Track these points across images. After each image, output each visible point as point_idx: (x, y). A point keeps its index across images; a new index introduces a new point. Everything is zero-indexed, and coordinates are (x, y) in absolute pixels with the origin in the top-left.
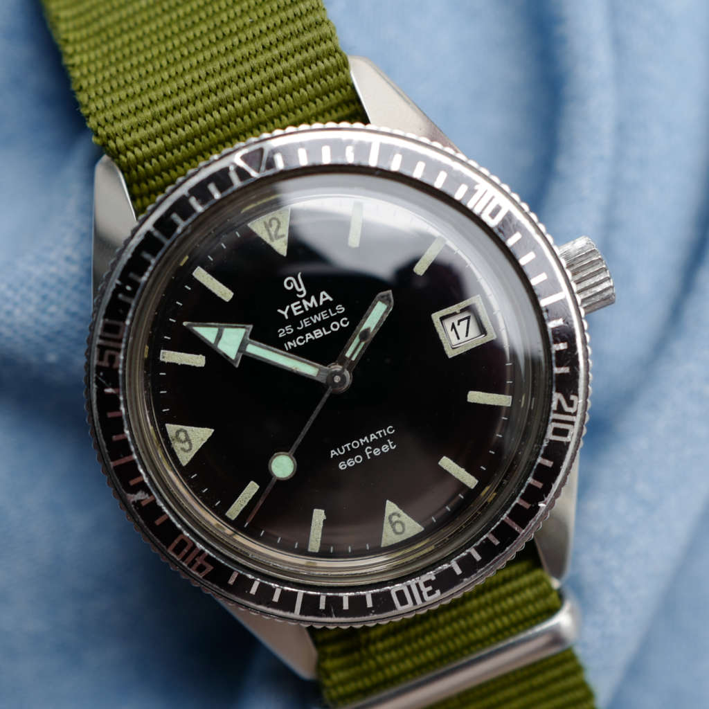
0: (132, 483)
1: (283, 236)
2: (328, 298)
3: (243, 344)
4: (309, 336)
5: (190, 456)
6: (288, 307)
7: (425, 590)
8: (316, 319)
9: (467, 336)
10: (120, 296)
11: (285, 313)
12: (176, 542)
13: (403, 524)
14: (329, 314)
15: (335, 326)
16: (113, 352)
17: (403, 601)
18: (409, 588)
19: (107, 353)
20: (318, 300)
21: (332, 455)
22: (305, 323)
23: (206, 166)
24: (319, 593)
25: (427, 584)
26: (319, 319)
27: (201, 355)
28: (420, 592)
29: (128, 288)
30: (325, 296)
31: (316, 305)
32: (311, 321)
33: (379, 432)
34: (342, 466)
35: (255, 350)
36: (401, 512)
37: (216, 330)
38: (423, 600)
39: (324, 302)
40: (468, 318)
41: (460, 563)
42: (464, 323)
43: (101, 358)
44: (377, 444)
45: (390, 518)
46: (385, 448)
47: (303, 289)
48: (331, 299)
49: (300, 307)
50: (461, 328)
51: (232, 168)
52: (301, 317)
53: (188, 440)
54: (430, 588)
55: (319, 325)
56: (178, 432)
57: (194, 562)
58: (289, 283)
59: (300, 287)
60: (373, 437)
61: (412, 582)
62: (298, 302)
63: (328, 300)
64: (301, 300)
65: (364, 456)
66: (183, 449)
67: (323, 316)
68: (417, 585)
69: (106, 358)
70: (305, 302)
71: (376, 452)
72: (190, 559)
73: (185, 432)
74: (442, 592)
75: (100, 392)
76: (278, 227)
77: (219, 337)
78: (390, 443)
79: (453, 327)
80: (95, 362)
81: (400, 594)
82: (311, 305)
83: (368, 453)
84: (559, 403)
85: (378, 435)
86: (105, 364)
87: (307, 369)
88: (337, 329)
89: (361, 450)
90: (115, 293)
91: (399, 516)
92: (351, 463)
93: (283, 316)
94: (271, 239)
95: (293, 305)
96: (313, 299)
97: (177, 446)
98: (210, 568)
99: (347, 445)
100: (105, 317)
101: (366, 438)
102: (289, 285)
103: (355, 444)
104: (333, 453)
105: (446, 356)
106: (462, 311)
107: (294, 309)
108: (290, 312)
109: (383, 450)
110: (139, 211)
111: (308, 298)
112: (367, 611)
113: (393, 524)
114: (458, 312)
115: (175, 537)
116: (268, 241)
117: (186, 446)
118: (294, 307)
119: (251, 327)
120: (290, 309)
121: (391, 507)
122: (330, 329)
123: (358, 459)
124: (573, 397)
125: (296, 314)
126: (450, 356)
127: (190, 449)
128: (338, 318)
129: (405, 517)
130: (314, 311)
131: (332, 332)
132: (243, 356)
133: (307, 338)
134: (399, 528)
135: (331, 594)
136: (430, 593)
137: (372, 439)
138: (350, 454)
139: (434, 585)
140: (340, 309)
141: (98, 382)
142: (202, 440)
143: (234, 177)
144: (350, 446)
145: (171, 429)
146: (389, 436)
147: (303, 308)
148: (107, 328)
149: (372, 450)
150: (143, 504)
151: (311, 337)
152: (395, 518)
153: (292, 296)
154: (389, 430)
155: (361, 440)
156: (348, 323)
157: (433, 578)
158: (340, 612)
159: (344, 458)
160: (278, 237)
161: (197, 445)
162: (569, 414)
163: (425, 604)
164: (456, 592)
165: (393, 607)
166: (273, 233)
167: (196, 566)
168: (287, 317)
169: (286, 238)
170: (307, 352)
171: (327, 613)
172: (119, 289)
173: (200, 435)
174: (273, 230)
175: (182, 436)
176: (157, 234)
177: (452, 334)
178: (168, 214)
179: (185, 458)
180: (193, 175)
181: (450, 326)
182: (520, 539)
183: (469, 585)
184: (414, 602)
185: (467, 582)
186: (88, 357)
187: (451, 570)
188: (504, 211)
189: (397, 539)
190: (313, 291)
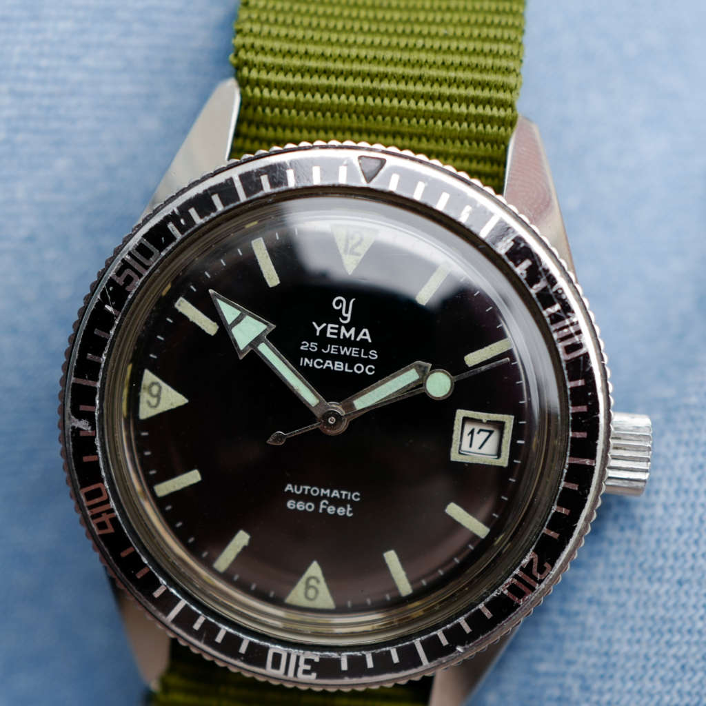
0: (82, 408)
1: (358, 254)
2: (368, 337)
3: (258, 340)
4: (328, 364)
5: (152, 412)
6: (324, 325)
7: (303, 666)
8: (345, 351)
9: (480, 448)
10: (171, 226)
11: (319, 329)
12: (93, 487)
13: (317, 592)
14: (360, 354)
15: (359, 368)
16: (133, 274)
17: (276, 665)
18: (289, 656)
19: (128, 272)
20: (356, 336)
21: (287, 489)
22: (332, 349)
23: (322, 147)
24: (200, 612)
25: (308, 661)
26: (348, 353)
27: (215, 324)
28: (297, 665)
29: (182, 221)
30: (365, 335)
31: (353, 338)
32: (339, 351)
33: (344, 493)
34: (290, 504)
35: (265, 350)
36: (322, 579)
37: (238, 313)
38: (295, 675)
39: (361, 339)
40: (491, 432)
41: (350, 659)
42: (484, 435)
43: (119, 273)
44: (336, 502)
45: (309, 579)
46: (341, 511)
47: (349, 315)
48: (370, 341)
49: (336, 331)
50: (479, 438)
51: (345, 163)
52: (332, 341)
53: (158, 396)
54: (308, 667)
55: (344, 359)
56: (153, 384)
57: (99, 515)
58: (338, 303)
59: (347, 312)
60: (335, 493)
61: (294, 652)
62: (337, 326)
63: (367, 340)
64: (341, 324)
65: (317, 506)
66: (149, 403)
67: (353, 352)
68: (298, 658)
69: (124, 276)
70: (343, 330)
71: (331, 510)
72: (96, 511)
73: (160, 388)
74: (318, 677)
75: (100, 305)
76: (359, 243)
77: (237, 321)
78: (349, 509)
79: (472, 432)
80: (111, 273)
81: (277, 657)
82: (347, 335)
83: (322, 506)
84: (531, 562)
85: (341, 495)
86: (120, 281)
87: (309, 397)
88: (359, 372)
89: (317, 500)
90: (167, 219)
91: (318, 581)
92: (301, 506)
93: (316, 330)
94: (345, 251)
95: (330, 326)
96: (353, 331)
97: (144, 397)
98: (110, 530)
99: (307, 488)
100: (145, 236)
101: (328, 491)
102: (337, 305)
103: (315, 491)
104: (289, 487)
105: (449, 456)
106: (489, 423)
107: (329, 330)
108: (325, 330)
109: (339, 511)
110: (236, 151)
111: (348, 328)
112: (236, 655)
113: (308, 587)
114: (484, 421)
115: (94, 483)
116: (341, 251)
117: (154, 401)
118: (331, 329)
119: (274, 326)
120: (326, 328)
121: (315, 569)
122: (352, 368)
123: (310, 507)
124: (547, 565)
125: (328, 335)
126: (453, 459)
127: (156, 406)
128: (366, 362)
129: (323, 587)
130: (347, 342)
131: (354, 372)
132: (251, 352)
133: (326, 365)
134: (311, 593)
135: (213, 621)
136: (305, 672)
137: (333, 495)
138: (305, 498)
139: (315, 667)
140: (374, 354)
141: (103, 294)
142: (172, 404)
143: (343, 172)
144: (309, 490)
145: (148, 377)
146: (351, 502)
147: (338, 334)
148: (140, 248)
149: (328, 506)
150: (82, 434)
151: (331, 365)
152: (313, 582)
153: (335, 317)
154: (354, 496)
155: (323, 490)
156: (373, 372)
157: (317, 660)
158: (211, 642)
159: (297, 498)
160: (352, 253)
161: (164, 407)
162: (535, 579)
163: (295, 679)
164: (332, 684)
165: (263, 665)
166: (350, 246)
167: (99, 520)
168: (318, 334)
169: (360, 258)
170: (317, 380)
171: (197, 635)
172: (172, 218)
173: (172, 399)
174: (352, 243)
175: (155, 390)
176: (238, 185)
177: (466, 439)
178: (259, 173)
179: (145, 412)
180: (305, 149)
181: (468, 428)
182: (420, 669)
183: (347, 686)
184: (286, 672)
185: (347, 680)
186: (108, 265)
187: (338, 661)
188: (582, 351)
189: (304, 603)
190: (357, 323)
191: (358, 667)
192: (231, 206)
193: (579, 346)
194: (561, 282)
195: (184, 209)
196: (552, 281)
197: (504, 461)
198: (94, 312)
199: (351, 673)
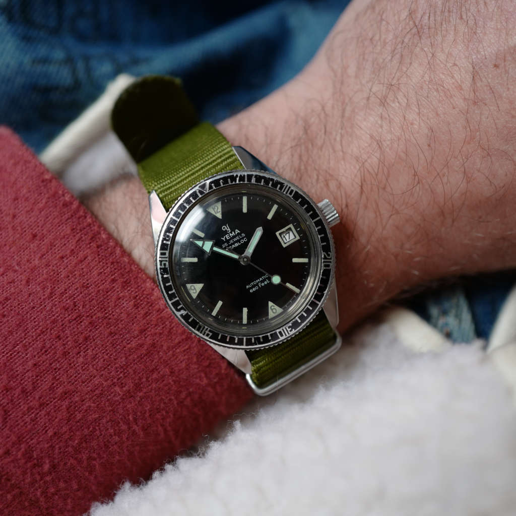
0: (179, 308)
2: (238, 231)
3: (212, 247)
4: (233, 246)
5: (196, 295)
6: (224, 237)
7: (289, 330)
8: (235, 240)
9: (289, 239)
10: (165, 242)
12: (197, 326)
13: (275, 309)
14: (239, 237)
15: (242, 241)
16: (165, 262)
17: (282, 335)
18: (283, 330)
19: (163, 263)
20: (235, 233)
22: (231, 242)
23: (188, 192)
24: (251, 337)
25: (289, 327)
27: (195, 258)
28: (287, 331)
29: (167, 238)
30: (237, 231)
31: (235, 235)
32: (233, 241)
33: (263, 277)
34: (251, 291)
35: (215, 249)
36: (274, 305)
37: (202, 242)
38: (289, 334)
39: (237, 233)
40: (289, 233)
41: (299, 318)
42: (288, 235)
43: (161, 265)
44: (263, 281)
45: (271, 307)
46: (266, 283)
50: (287, 237)
51: (197, 191)
52: (230, 240)
53: (195, 289)
54: (290, 329)
55: (236, 242)
56: (191, 287)
57: (205, 333)
58: (224, 228)
59: (228, 229)
60: (261, 279)
61: (284, 328)
62: (228, 235)
65: (258, 286)
66: (194, 293)
67: (237, 238)
68: (286, 328)
69: (163, 264)
70: (230, 234)
71: (263, 284)
72: (203, 332)
73: (194, 286)
74: (295, 330)
75: (162, 277)
76: (218, 209)
77: (203, 245)
78: (267, 281)
80: (159, 266)
81: (280, 332)
82: (233, 235)
83: (260, 285)
84: (325, 256)
86: (163, 267)
87: (236, 256)
89: (257, 285)
90: (162, 241)
92: (254, 289)
93: (223, 240)
96: (233, 233)
97: (191, 292)
98: (211, 334)
99: (252, 283)
100: (160, 250)
101: (258, 280)
103: (255, 283)
104: (247, 287)
105: (283, 247)
106: (286, 230)
108: (226, 238)
110: (167, 210)
112: (269, 341)
113: (272, 310)
115: (197, 325)
116: (215, 214)
117: (194, 291)
118: (227, 237)
119: (214, 241)
121: (270, 304)
122: (241, 243)
123: (257, 288)
124: (329, 253)
125: (228, 239)
127: (196, 291)
128: (243, 238)
129: (276, 307)
130: (234, 237)
132: (212, 252)
134: (274, 311)
135: (256, 337)
136: (291, 331)
138: (254, 286)
139: (292, 327)
140: (243, 235)
141: (161, 274)
143: (199, 194)
145: (188, 286)
146: (267, 278)
147: (230, 236)
148: (162, 254)
150: (184, 315)
152: (272, 308)
153: (226, 232)
154: (266, 276)
156: (247, 240)
157: (291, 325)
158: (260, 343)
159: (251, 288)
160: (218, 212)
161: (198, 291)
162: (329, 259)
164: (300, 328)
165: (278, 338)
167: (206, 334)
168: (225, 240)
169: (221, 212)
170: (235, 251)
171: (255, 344)
172: (164, 239)
173: (199, 287)
174: (216, 210)
175: (193, 288)
176: (174, 218)
177: (284, 239)
178: (177, 210)
180: (184, 196)
181: (283, 236)
182: (319, 306)
183: (304, 326)
184: (286, 335)
185: (303, 324)
186: (157, 266)
187: (297, 321)
188: (294, 192)
189: (274, 315)
190: (233, 230)
191: (302, 318)
192: (176, 224)
193: (292, 191)
194: (275, 179)
195: (165, 235)
196: (272, 180)
197: (298, 238)
198: (162, 280)
199: (302, 322)
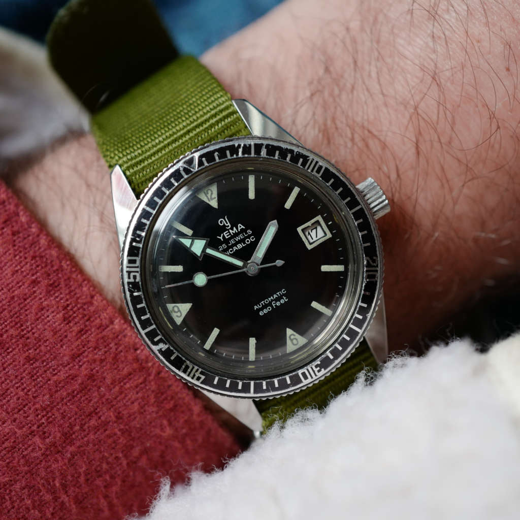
0: (156, 340)
1: (215, 198)
2: (242, 227)
3: (205, 248)
5: (181, 319)
6: (222, 235)
7: (316, 370)
8: (237, 239)
9: (316, 237)
10: (134, 244)
11: (221, 238)
12: (183, 367)
13: (297, 339)
14: (244, 235)
15: (248, 241)
16: (135, 274)
17: (306, 378)
18: (308, 370)
19: (132, 274)
20: (237, 229)
21: (255, 308)
22: (232, 242)
23: (167, 170)
24: (261, 381)
25: (316, 366)
26: (239, 239)
27: (180, 266)
28: (314, 371)
29: (138, 239)
31: (237, 232)
32: (235, 240)
33: (278, 293)
34: (261, 313)
35: (209, 251)
36: (295, 333)
37: (190, 241)
38: (316, 375)
39: (240, 229)
40: (316, 228)
41: (331, 352)
42: (314, 231)
43: (129, 278)
44: (278, 299)
45: (290, 337)
46: (282, 301)
47: (229, 224)
48: (244, 228)
49: (228, 234)
50: (313, 233)
51: (181, 169)
52: (230, 239)
53: (179, 311)
54: (318, 368)
55: (239, 242)
56: (173, 307)
57: (194, 375)
58: (221, 222)
59: (227, 223)
60: (275, 296)
61: (309, 367)
62: (227, 232)
63: (243, 228)
64: (228, 230)
65: (272, 307)
66: (177, 316)
67: (241, 237)
68: (312, 368)
69: (132, 277)
70: (231, 231)
71: (278, 304)
72: (192, 375)
73: (177, 307)
74: (325, 369)
75: (131, 296)
76: (212, 194)
77: (192, 244)
78: (285, 298)
79: (309, 233)
80: (126, 280)
81: (304, 374)
82: (234, 232)
83: (274, 305)
84: (368, 261)
85: (277, 295)
86: (132, 280)
87: (239, 263)
88: (249, 243)
89: (270, 304)
90: (131, 243)
91: (294, 335)
92: (265, 311)
93: (220, 239)
94: (209, 201)
95: (224, 233)
96: (235, 229)
97: (174, 315)
98: (203, 377)
99: (263, 302)
100: (128, 256)
101: (272, 297)
102: (221, 223)
103: (267, 301)
104: (256, 307)
105: (307, 249)
106: (313, 224)
107: (226, 235)
108: (224, 237)
109: (281, 302)
110: (138, 198)
111: (232, 229)
112: (288, 386)
113: (292, 340)
114: (310, 225)
115: (183, 364)
116: (207, 202)
117: (179, 314)
118: (226, 234)
119: (209, 239)
120: (224, 235)
121: (289, 332)
122: (246, 243)
123: (269, 309)
124: (375, 258)
125: (227, 237)
126: (309, 249)
127: (181, 314)
128: (249, 237)
129: (297, 336)
130: (236, 235)
131: (247, 244)
132: (204, 255)
133: (234, 250)
134: (295, 342)
135: (269, 380)
136: (319, 371)
137: (275, 297)
138: (265, 307)
139: (321, 366)
140: (249, 232)
141: (129, 290)
142: (187, 310)
143: (183, 173)
144: (264, 303)
145: (170, 306)
146: (284, 295)
147: (230, 234)
148: (130, 262)
149: (276, 303)
150: (163, 350)
151: (236, 248)
152: (292, 337)
153: (224, 228)
154: (283, 291)
155: (269, 299)
156: (254, 239)
157: (319, 363)
158: (275, 389)
159: (262, 309)
160: (212, 199)
161: (184, 313)
162: (374, 266)
163: (317, 377)
164: (332, 367)
165: (301, 382)
166: (209, 197)
167: (196, 377)
168: (222, 240)
169: (217, 199)
171: (267, 390)
172: (133, 240)
173: (185, 308)
174: (209, 195)
175: (176, 309)
176: (148, 209)
177: (309, 237)
178: (152, 198)
179: (179, 321)
180: (161, 176)
181: (307, 233)
182: (360, 335)
183: (338, 364)
184: (312, 378)
185: (337, 362)
186: (122, 278)
187: (328, 357)
188: (323, 169)
189: (295, 348)
190: (234, 225)
191: (336, 353)
192: (151, 218)
193: (321, 167)
194: (296, 150)
195: (134, 233)
196: (292, 151)
197: (329, 235)
198: (131, 300)
199: (336, 358)
